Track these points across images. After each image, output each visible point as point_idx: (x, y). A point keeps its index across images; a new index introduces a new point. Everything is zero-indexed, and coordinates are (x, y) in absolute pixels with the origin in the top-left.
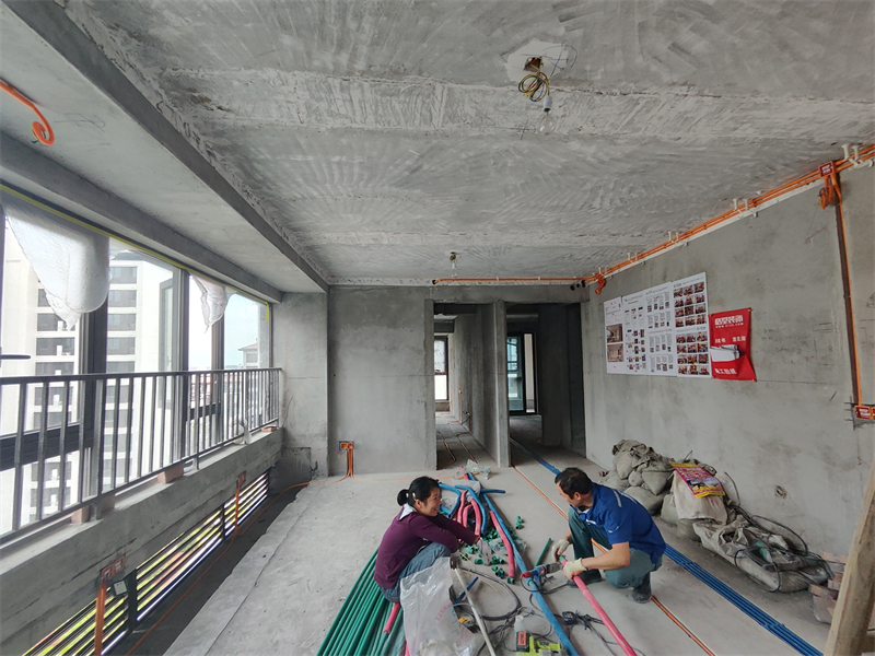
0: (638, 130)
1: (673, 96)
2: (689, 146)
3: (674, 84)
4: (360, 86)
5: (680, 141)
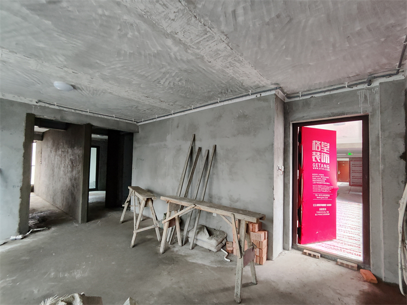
0: (199, 49)
1: (220, 39)
2: (211, 68)
3: (223, 32)
5: (210, 64)
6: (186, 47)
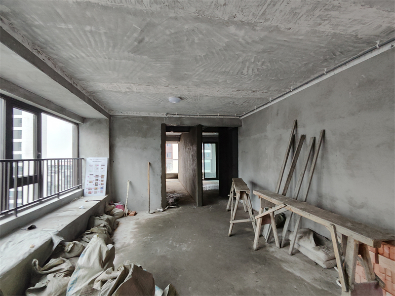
0: (268, 20)
6: (252, 26)
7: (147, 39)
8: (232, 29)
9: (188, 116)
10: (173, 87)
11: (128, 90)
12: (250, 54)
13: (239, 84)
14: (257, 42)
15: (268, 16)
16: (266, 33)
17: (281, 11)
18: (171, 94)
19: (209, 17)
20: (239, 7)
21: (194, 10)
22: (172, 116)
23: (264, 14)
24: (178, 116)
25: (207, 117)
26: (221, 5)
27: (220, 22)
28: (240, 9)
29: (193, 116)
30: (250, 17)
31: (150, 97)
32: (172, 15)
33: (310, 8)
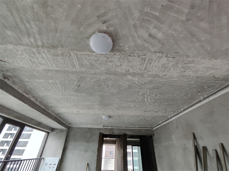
0: (150, 71)
1: (157, 57)
2: (170, 78)
3: (156, 52)
4: (44, 52)
5: (166, 76)
7: (82, 85)
8: (129, 77)
9: (117, 128)
10: (103, 110)
11: (77, 112)
12: (145, 90)
13: (144, 108)
14: (147, 84)
15: (149, 69)
16: (151, 78)
17: (156, 66)
18: (103, 114)
19: (114, 72)
20: (130, 66)
21: (104, 69)
22: (107, 127)
23: (146, 68)
24: (111, 128)
25: (130, 128)
26: (119, 66)
27: (121, 74)
28: (130, 67)
29: (120, 128)
30: (138, 70)
31: (91, 116)
32: (92, 72)
33: (174, 63)
